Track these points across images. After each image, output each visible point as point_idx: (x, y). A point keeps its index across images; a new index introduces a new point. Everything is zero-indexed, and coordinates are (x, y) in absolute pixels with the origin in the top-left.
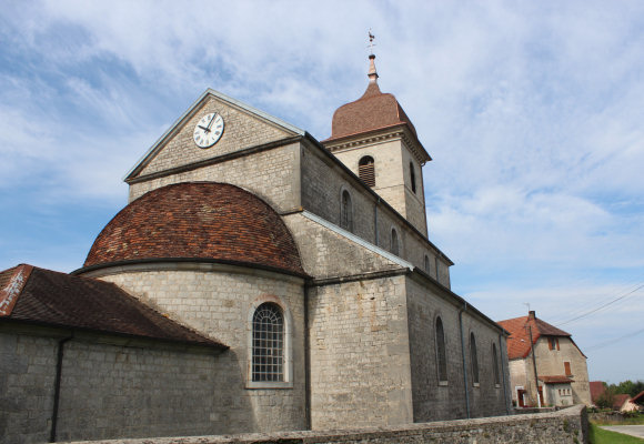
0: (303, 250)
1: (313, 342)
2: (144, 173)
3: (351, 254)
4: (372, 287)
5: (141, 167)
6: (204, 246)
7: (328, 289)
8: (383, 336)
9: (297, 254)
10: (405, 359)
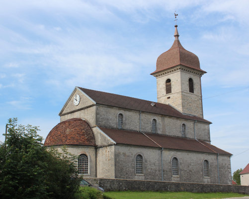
0: (96, 138)
1: (98, 163)
2: (63, 113)
3: (105, 139)
4: (108, 148)
5: (62, 111)
6: (66, 141)
7: (101, 149)
8: (110, 161)
9: (94, 139)
10: (114, 168)
